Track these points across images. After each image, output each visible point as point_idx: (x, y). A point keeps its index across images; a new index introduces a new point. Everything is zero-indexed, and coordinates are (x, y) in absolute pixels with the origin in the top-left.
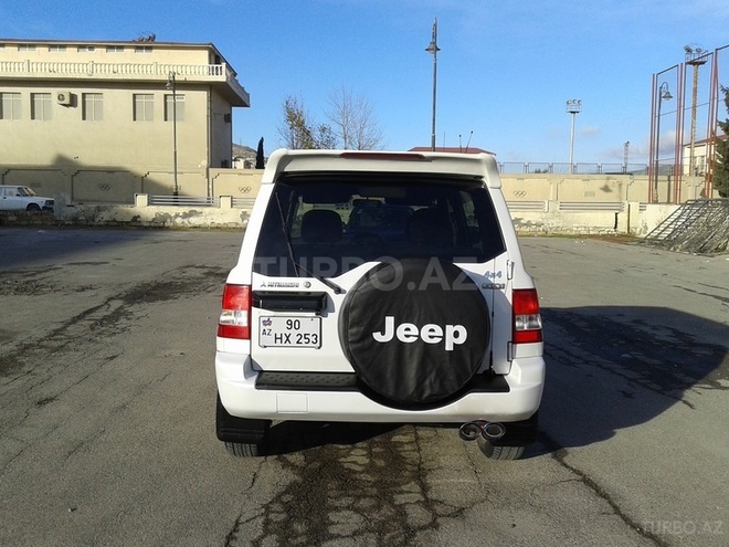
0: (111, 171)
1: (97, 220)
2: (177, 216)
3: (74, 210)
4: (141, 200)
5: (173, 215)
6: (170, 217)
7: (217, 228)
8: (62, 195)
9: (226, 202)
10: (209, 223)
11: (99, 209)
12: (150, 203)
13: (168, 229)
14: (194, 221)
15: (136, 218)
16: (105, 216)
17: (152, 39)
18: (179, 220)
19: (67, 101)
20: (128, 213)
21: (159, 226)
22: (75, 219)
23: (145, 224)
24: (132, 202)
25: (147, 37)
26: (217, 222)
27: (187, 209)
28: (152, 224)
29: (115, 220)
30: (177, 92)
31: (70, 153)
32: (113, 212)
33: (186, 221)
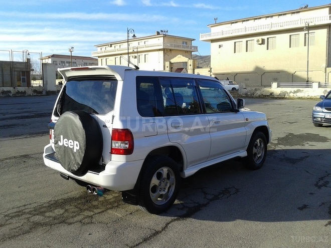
0: (278, 72)
1: (255, 94)
2: (291, 92)
3: (245, 90)
4: (275, 85)
5: (289, 92)
6: (288, 93)
7: (311, 98)
8: (242, 84)
9: (315, 85)
10: (306, 96)
11: (256, 90)
12: (278, 86)
13: (286, 98)
14: (299, 95)
15: (271, 94)
16: (258, 93)
17: (306, 7)
18: (291, 95)
19: (260, 42)
20: (268, 91)
21: (281, 97)
22: (246, 94)
23: (276, 96)
24: (270, 86)
25: (304, 7)
26: (310, 95)
27: (296, 89)
28: (279, 96)
29: (262, 95)
30: (310, 32)
31: (261, 65)
32: (262, 91)
33: (295, 95)
